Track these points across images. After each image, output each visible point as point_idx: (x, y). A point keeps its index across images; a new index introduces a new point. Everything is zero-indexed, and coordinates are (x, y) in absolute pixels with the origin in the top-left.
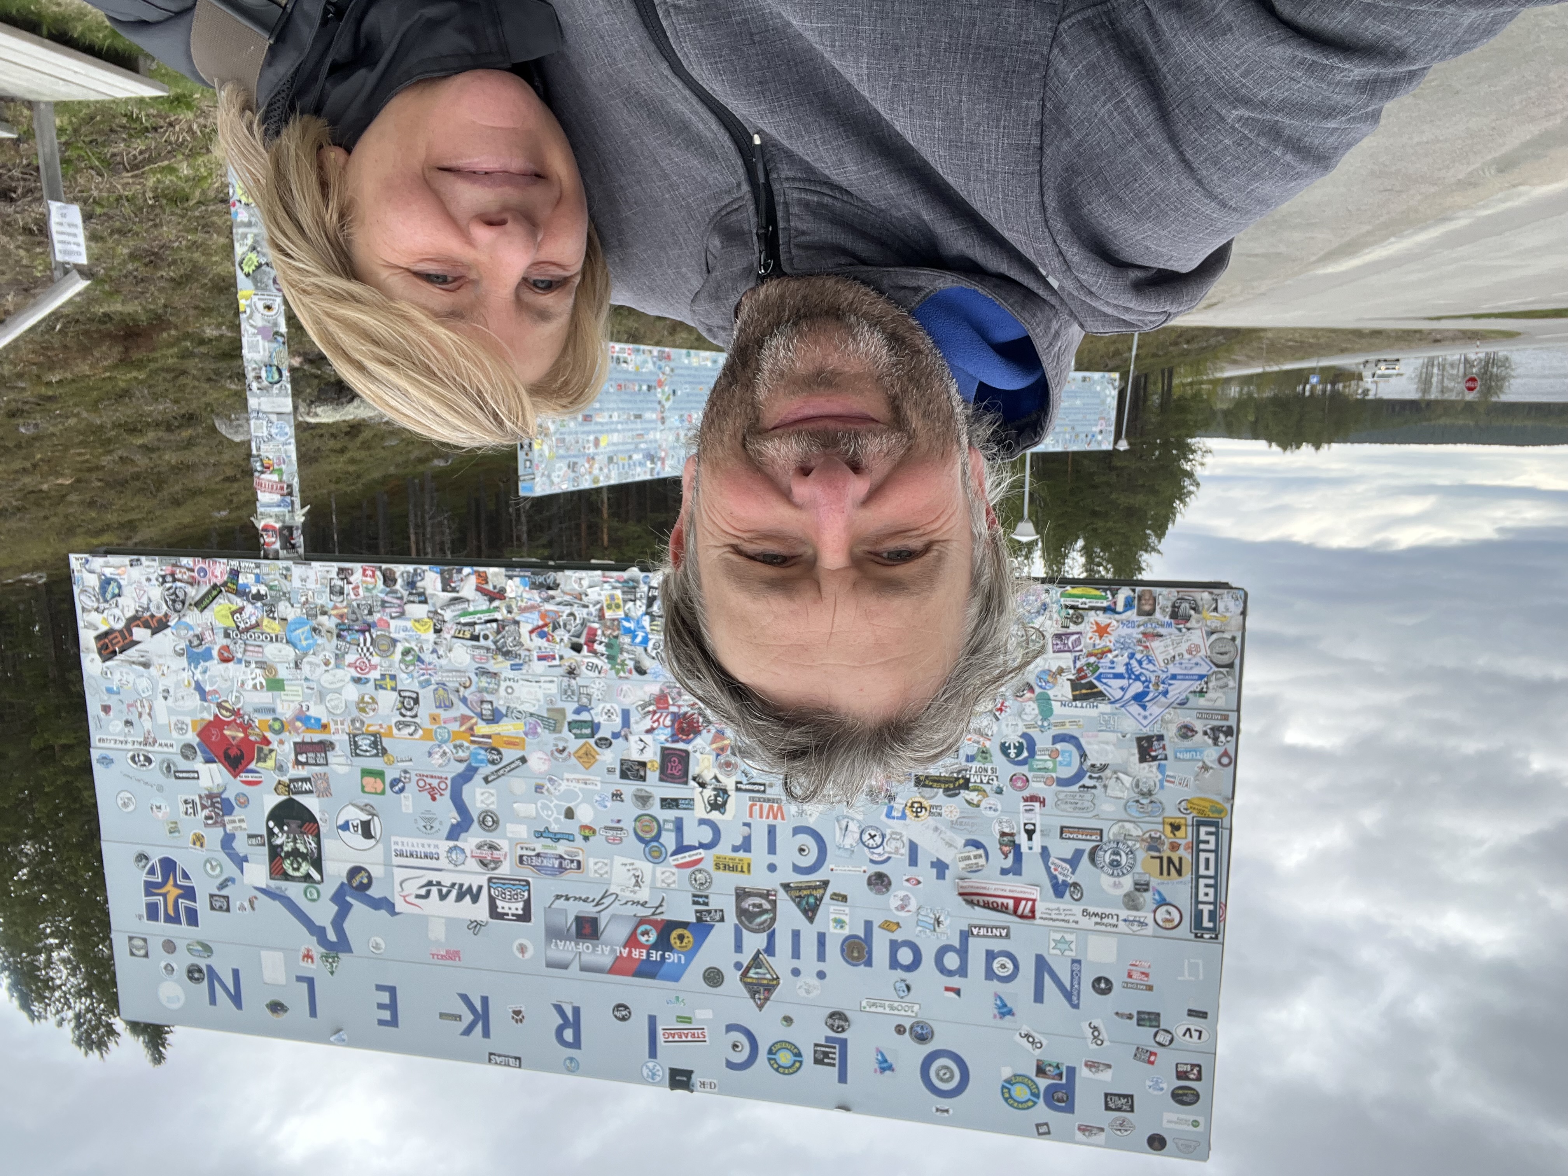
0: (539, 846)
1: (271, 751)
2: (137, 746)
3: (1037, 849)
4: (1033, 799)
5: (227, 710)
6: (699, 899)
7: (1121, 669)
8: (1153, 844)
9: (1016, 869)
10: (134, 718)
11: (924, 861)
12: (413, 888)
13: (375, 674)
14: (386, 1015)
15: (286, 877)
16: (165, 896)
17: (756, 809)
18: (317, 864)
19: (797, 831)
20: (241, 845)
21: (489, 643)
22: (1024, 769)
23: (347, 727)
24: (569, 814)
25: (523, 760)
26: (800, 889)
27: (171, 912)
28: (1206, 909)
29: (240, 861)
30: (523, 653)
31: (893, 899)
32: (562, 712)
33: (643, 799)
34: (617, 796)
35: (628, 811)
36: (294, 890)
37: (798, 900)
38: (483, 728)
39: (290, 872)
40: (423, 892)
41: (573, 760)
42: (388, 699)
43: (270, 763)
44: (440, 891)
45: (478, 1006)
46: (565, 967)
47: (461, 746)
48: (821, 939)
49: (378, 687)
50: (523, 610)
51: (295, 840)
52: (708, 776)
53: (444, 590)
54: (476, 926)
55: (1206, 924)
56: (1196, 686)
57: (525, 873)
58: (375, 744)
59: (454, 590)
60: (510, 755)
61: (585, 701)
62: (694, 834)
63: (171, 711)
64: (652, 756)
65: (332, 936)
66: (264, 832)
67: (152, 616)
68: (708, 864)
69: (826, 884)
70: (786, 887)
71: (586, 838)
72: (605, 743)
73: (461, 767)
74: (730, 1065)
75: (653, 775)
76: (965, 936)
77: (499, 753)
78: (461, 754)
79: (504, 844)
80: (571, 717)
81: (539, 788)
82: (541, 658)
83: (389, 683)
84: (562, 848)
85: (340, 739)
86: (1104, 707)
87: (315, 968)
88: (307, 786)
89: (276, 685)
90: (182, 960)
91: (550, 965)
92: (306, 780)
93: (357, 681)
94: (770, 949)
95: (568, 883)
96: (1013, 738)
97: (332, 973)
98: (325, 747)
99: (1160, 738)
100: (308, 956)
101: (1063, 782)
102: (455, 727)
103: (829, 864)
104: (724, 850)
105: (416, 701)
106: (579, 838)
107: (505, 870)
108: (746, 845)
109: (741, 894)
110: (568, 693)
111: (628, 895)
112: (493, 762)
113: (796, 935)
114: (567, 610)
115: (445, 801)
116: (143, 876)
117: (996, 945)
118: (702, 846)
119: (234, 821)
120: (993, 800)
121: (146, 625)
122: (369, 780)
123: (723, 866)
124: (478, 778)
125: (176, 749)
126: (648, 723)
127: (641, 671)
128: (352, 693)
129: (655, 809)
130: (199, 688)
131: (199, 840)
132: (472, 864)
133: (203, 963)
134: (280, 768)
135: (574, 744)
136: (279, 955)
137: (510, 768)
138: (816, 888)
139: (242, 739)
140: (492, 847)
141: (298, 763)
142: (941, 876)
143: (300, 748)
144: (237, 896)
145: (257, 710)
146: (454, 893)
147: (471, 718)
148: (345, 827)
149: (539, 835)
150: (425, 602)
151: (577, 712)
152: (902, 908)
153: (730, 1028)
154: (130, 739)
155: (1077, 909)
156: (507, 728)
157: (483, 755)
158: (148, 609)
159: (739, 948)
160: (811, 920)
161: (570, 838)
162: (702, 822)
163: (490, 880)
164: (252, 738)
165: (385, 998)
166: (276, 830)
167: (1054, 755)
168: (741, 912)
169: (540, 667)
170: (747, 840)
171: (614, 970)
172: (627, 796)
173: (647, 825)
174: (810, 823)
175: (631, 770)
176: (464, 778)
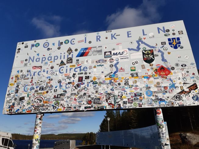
0: (103, 64)
1: (154, 71)
2: (185, 68)
3: (32, 76)
4: (31, 82)
5: (165, 77)
6: (78, 60)
8: (18, 79)
9: (34, 73)
10: (187, 73)
11: (46, 72)
12: (125, 53)
13: (134, 87)
14: (129, 33)
17: (69, 75)
18: (143, 53)
19: (63, 73)
20: (160, 54)
21: (111, 95)
22: (32, 86)
25: (105, 77)
26: (63, 65)
27: (174, 40)
29: (160, 51)
30: (105, 94)
32: (98, 85)
33: (86, 73)
34: (90, 73)
35: (88, 71)
36: (148, 48)
37: (63, 63)
38: (112, 81)
39: (149, 51)
40: (123, 53)
41: (97, 78)
42: (131, 83)
43: (154, 69)
44: (120, 53)
45: (113, 38)
51: (148, 57)
53: (120, 104)
54: (114, 49)
57: (105, 59)
58: (133, 75)
59: (118, 104)
61: (95, 87)
62: (78, 70)
64: (84, 80)
65: (140, 43)
66: (155, 57)
67: (184, 94)
68: (76, 66)
70: (65, 64)
71: (95, 66)
72: (91, 81)
73: (116, 74)
74: (74, 39)
75: (84, 77)
76: (42, 63)
77: (110, 77)
78: (116, 76)
79: (109, 63)
80: (97, 85)
81: (103, 72)
82: (102, 94)
83: (130, 86)
84: (99, 64)
88: (146, 66)
91: (101, 46)
93: (137, 86)
94: (68, 55)
96: (32, 90)
97: (140, 37)
99: (15, 93)
100: (145, 38)
101: (27, 85)
102: (118, 80)
103: (59, 69)
104: (74, 68)
105: (125, 84)
106: (96, 66)
107: (109, 59)
108: (70, 69)
109: (72, 62)
110: (97, 88)
112: (111, 75)
113: (64, 58)
115: (119, 68)
116: (181, 45)
117: (38, 62)
118: (77, 68)
120: (36, 81)
121: (186, 92)
123: (74, 66)
124: (113, 72)
125: (176, 69)
126: (85, 85)
128: (138, 84)
129: (84, 72)
130: (172, 81)
131: (169, 53)
132: (114, 59)
133: (166, 33)
134: (152, 68)
135: (97, 80)
137: (107, 75)
138: (61, 65)
139: (161, 72)
140: (111, 62)
145: (158, 78)
147: (115, 82)
149: (103, 65)
150: (124, 102)
152: (49, 65)
153: (74, 44)
154: (187, 69)
155: (28, 69)
156: (108, 81)
158: (186, 95)
159: (72, 55)
161: (98, 66)
162: (77, 72)
163: (111, 57)
164: (159, 73)
165: (130, 35)
166: (152, 58)
167: (28, 89)
168: (72, 60)
169: (102, 92)
171: (91, 48)
172: (88, 73)
173: (85, 70)
174: (61, 74)
175: (87, 78)
176: (115, 72)
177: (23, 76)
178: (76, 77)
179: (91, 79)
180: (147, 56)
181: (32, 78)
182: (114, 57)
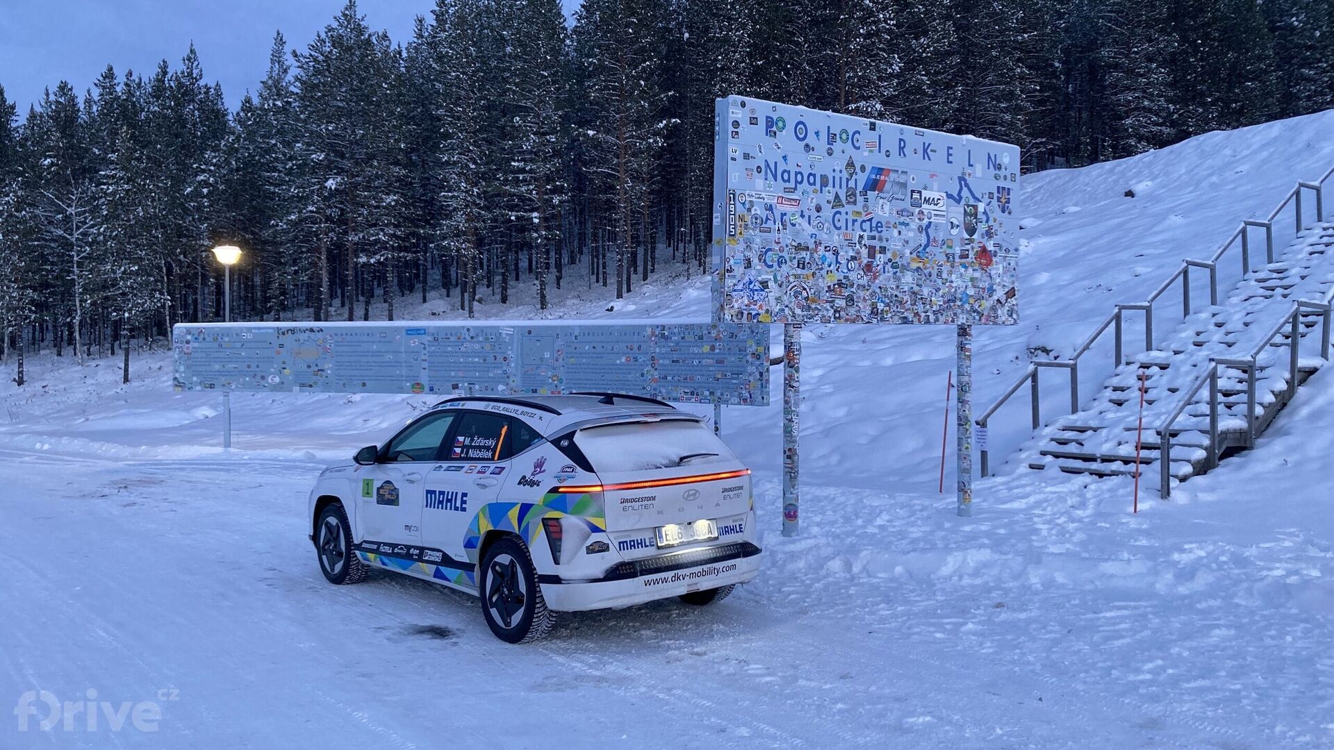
1: (975, 255)
3: (777, 223)
4: (778, 243)
5: (985, 270)
6: (866, 200)
7: (756, 293)
8: (746, 226)
9: (783, 215)
11: (807, 218)
12: (941, 202)
13: (947, 284)
14: (951, 151)
15: (973, 206)
16: (1005, 199)
17: (851, 237)
18: (965, 212)
19: (839, 229)
20: (984, 218)
22: (781, 254)
23: (956, 264)
24: (900, 233)
25: (911, 253)
26: (839, 205)
27: (1004, 192)
28: (732, 202)
29: (985, 213)
31: (815, 202)
32: (901, 272)
33: (880, 239)
34: (887, 240)
35: (884, 235)
36: (972, 202)
37: (840, 201)
38: (921, 265)
39: (972, 208)
40: (939, 201)
41: (898, 253)
42: (945, 276)
43: (975, 250)
44: (934, 202)
45: (926, 155)
46: (902, 172)
47: (927, 258)
48: (834, 187)
49: (946, 280)
50: (909, 309)
51: (971, 220)
52: (863, 248)
54: (925, 188)
55: (732, 196)
56: (736, 288)
57: (912, 209)
58: (948, 258)
60: (914, 255)
61: (895, 276)
62: (867, 226)
63: (998, 269)
64: (878, 256)
65: (963, 182)
66: (978, 224)
68: (864, 214)
69: (833, 207)
70: (843, 206)
71: (895, 223)
72: (890, 260)
73: (927, 250)
74: (858, 132)
75: (878, 248)
76: (795, 189)
77: (917, 256)
78: (927, 255)
79: (917, 221)
80: (898, 270)
81: (907, 242)
82: (905, 292)
83: (944, 281)
84: (902, 219)
85: (957, 260)
86: (760, 278)
87: (969, 170)
88: (966, 242)
89: (972, 279)
90: (1002, 173)
91: (907, 173)
92: (967, 244)
93: (952, 282)
94: (848, 180)
95: (901, 205)
96: (783, 266)
97: (964, 169)
98: (962, 257)
99: (745, 268)
100: (969, 175)
101: (770, 250)
102: (928, 265)
103: (832, 215)
104: (860, 220)
105: (937, 275)
106: (897, 223)
107: (917, 210)
108: (854, 221)
109: (855, 203)
110: (899, 279)
111: (885, 201)
112: (919, 252)
113: (841, 188)
114: (899, 310)
115: (932, 238)
117: (787, 185)
118: (865, 221)
119: (986, 228)
120: (789, 242)
122: (951, 244)
123: (858, 213)
124: (923, 246)
125: (998, 255)
126: (879, 268)
127: (880, 288)
128: (954, 277)
129: (877, 235)
130: (991, 277)
131: (995, 221)
132: (926, 212)
133: (997, 172)
134: (973, 248)
135: (898, 259)
136: (977, 175)
137: (915, 250)
138: (836, 206)
139: (981, 259)
140: (920, 219)
141: (968, 250)
142: (802, 212)
143: (967, 256)
144: (986, 199)
145: (977, 270)
146: (930, 201)
147: (924, 269)
148: (958, 226)
149: (908, 224)
151: (897, 272)
152: (813, 199)
153: (858, 148)
154: (1009, 259)
155: (766, 200)
156: (914, 265)
157: (921, 255)
159: (856, 181)
160: (837, 193)
161: (900, 223)
162: (865, 231)
163: (921, 207)
164: (979, 260)
165: (950, 158)
166: (975, 225)
167: (772, 261)
168: (855, 196)
169: (906, 289)
170: (853, 225)
171: (889, 171)
172: (885, 240)
173: (879, 229)
174: (836, 232)
175: (883, 250)
176: (927, 246)
177: (756, 219)
178: (865, 245)
179: (889, 255)
180: (969, 217)
181: (779, 230)
182: (925, 206)
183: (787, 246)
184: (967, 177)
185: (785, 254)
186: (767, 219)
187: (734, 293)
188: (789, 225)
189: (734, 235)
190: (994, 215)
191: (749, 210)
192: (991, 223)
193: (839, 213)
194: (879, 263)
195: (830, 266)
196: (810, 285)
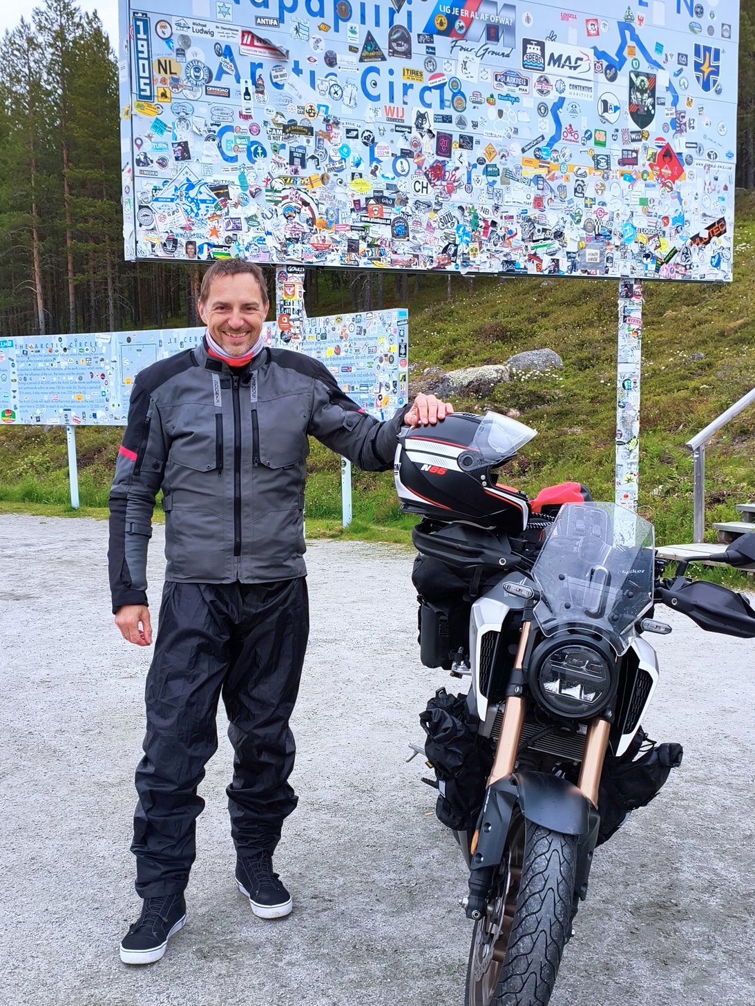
0: (516, 92)
1: (649, 160)
2: (714, 164)
3: (242, 81)
4: (247, 117)
5: (668, 186)
6: (431, 51)
7: (202, 206)
8: (176, 83)
9: (255, 67)
10: (713, 182)
11: (306, 75)
12: (584, 65)
13: (595, 207)
15: (648, 76)
16: (710, 66)
17: (400, 114)
18: (632, 84)
19: (377, 98)
20: (669, 98)
21: (538, 227)
22: (253, 138)
23: (611, 174)
24: (500, 113)
25: (523, 151)
26: (375, 57)
27: (707, 54)
28: (142, 35)
29: (670, 88)
30: (521, 221)
31: (324, 47)
32: (503, 183)
33: (461, 122)
34: (475, 125)
35: (470, 114)
36: (645, 67)
37: (377, 48)
38: (543, 172)
39: (645, 79)
40: (579, 62)
41: (497, 150)
42: (590, 192)
43: (650, 152)
44: (570, 63)
46: (505, 5)
47: (555, 161)
48: (363, 21)
49: (593, 200)
50: (520, 248)
51: (642, 100)
52: (427, 136)
53: (558, 260)
54: (552, 37)
55: (140, 24)
56: (159, 194)
57: (525, 73)
58: (598, 163)
59: (553, 260)
60: (530, 154)
61: (490, 189)
62: (433, 97)
63: (695, 186)
64: (456, 152)
65: (627, 33)
66: (657, 106)
67: (698, 245)
68: (427, 75)
69: (361, 60)
70: (384, 59)
71: (492, 96)
72: (481, 161)
73: (556, 147)
75: (456, 139)
76: (281, 19)
77: (535, 155)
78: (555, 155)
79: (536, 94)
80: (498, 179)
81: (516, 131)
82: (512, 217)
83: (588, 202)
84: (505, 90)
85: (615, 166)
86: (210, 180)
87: (637, 12)
88: (633, 136)
89: (644, 202)
90: (705, 21)
91: (513, 7)
92: (633, 140)
93: (604, 204)
94: (392, 13)
95: (503, 65)
96: (259, 159)
97: (629, 8)
98: (623, 162)
99: (177, 159)
100: (641, 20)
101: (229, 128)
102: (558, 173)
103: (360, 73)
104: (418, 86)
105: (576, 190)
106: (496, 96)
107: (535, 76)
108: (406, 88)
109: (408, 54)
110: (499, 195)
111: (471, 55)
112: (539, 149)
113: (377, 24)
114: (498, 248)
115: (565, 125)
116: (719, 79)
117: (262, 11)
118: (429, 89)
119: (671, 114)
120: (269, 117)
122: (602, 140)
123: (416, 74)
124: (547, 139)
125: (695, 162)
126: (458, 174)
127: (461, 208)
128: (607, 197)
129: (455, 115)
130: (680, 200)
131: (690, 102)
132: (552, 80)
133: (695, 18)
134: (646, 148)
135: (496, 160)
136: (655, 22)
137: (530, 146)
138: (367, 57)
139: (662, 168)
140: (541, 92)
141: (636, 152)
142: (296, 63)
143: (634, 162)
144: (673, 65)
145: (654, 186)
146: (563, 61)
147: (549, 179)
148: (617, 108)
149: (517, 99)
150: (568, 253)
151: (494, 182)
152: (318, 41)
155: (217, 37)
156: (530, 172)
157: (543, 154)
158: (700, 249)
159: (409, 14)
160: (369, 34)
161: (501, 97)
162: (429, 106)
163: (544, 70)
164: (658, 168)
166: (651, 108)
167: (236, 148)
168: (408, 40)
169: (514, 212)
170: (405, 93)
172: (470, 125)
173: (459, 105)
174: (370, 104)
175: (467, 142)
176: (554, 140)
177: (198, 70)
178: (430, 131)
179: (479, 151)
180: (638, 94)
181: (247, 93)
182: (551, 70)
183: (266, 123)
184: (635, 24)
185: (263, 138)
186: (221, 72)
187: (156, 205)
188: (269, 87)
189: (150, 97)
190: (689, 93)
191: (181, 52)
192: (682, 105)
193: (377, 70)
194: (458, 164)
195: (357, 165)
196: (317, 196)
